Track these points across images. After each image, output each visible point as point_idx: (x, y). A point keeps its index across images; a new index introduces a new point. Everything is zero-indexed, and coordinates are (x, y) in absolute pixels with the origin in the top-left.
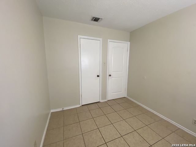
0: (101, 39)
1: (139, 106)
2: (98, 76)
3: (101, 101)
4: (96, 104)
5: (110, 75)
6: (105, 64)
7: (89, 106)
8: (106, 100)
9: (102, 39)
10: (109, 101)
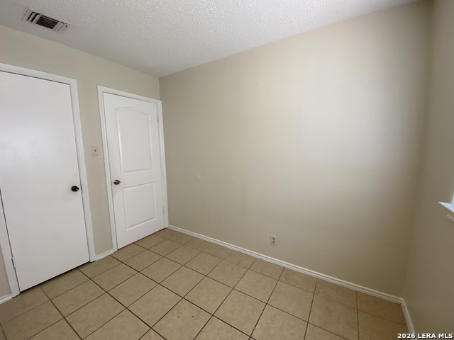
0: (74, 82)
1: (193, 238)
2: (75, 189)
3: (95, 258)
4: (78, 273)
5: (117, 183)
6: (95, 152)
7: (45, 287)
8: (111, 252)
9: (75, 80)
10: (119, 251)
